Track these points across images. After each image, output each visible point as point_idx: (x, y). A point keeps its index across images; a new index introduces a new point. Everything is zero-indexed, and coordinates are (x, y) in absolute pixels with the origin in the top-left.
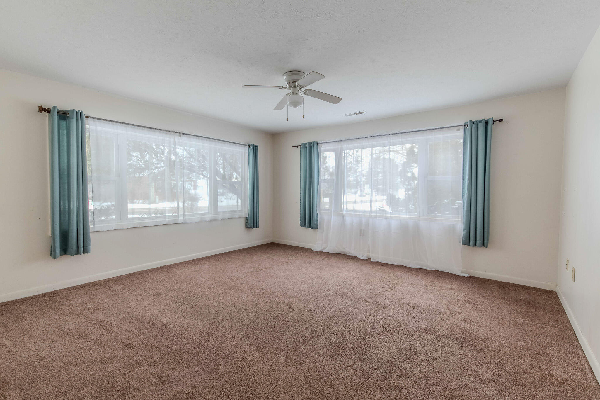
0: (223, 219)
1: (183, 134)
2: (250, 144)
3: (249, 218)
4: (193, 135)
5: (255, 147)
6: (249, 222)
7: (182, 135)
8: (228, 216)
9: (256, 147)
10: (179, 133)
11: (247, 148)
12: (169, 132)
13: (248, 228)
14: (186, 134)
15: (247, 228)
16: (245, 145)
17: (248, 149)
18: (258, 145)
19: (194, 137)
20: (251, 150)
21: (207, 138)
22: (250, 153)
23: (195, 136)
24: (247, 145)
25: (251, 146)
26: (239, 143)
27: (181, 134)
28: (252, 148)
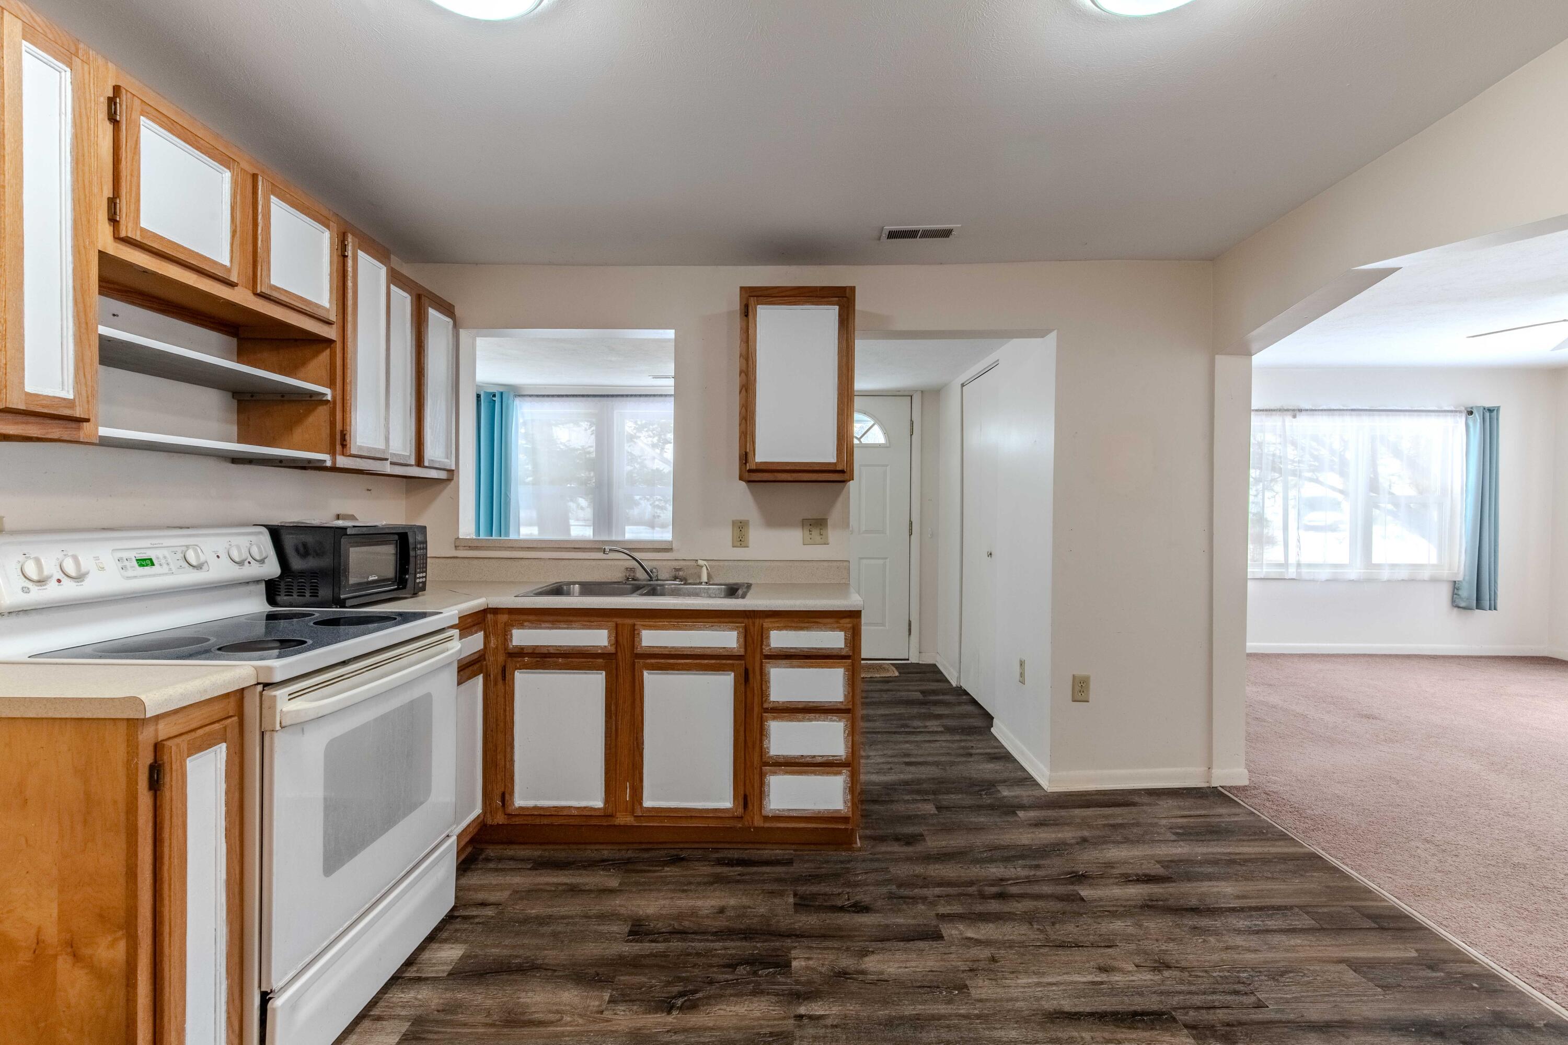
0: (1389, 581)
1: (1300, 410)
2: (1472, 408)
3: (1465, 586)
4: (1322, 410)
5: (1487, 414)
6: (1464, 593)
7: (1298, 413)
8: (1403, 574)
9: (1491, 413)
10: (1294, 410)
11: (1461, 420)
12: (1274, 413)
13: (1459, 607)
14: (1307, 410)
15: (1456, 609)
16: (1456, 411)
17: (1466, 420)
18: (1498, 408)
19: (1324, 413)
20: (1475, 421)
21: (1352, 410)
22: (1472, 430)
23: (1325, 410)
24: (1460, 412)
25: (1475, 411)
26: (1436, 409)
27: (1295, 412)
28: (1477, 416)
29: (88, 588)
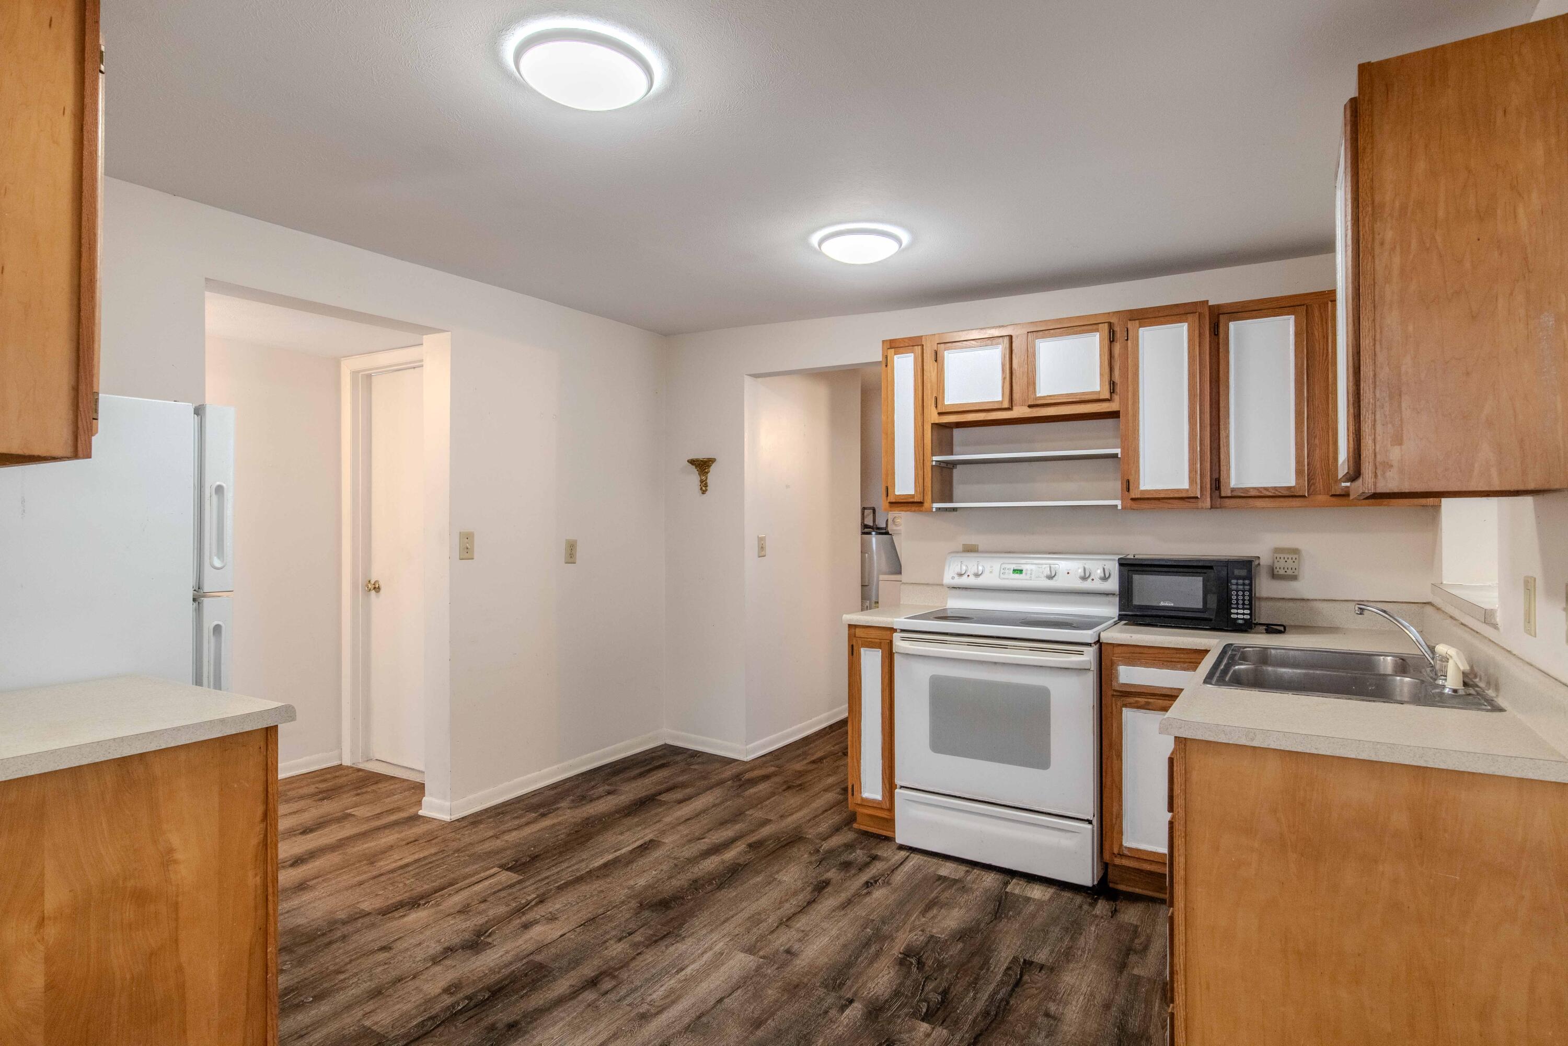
29: (980, 581)
